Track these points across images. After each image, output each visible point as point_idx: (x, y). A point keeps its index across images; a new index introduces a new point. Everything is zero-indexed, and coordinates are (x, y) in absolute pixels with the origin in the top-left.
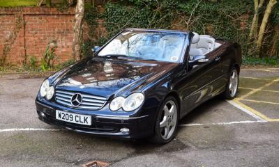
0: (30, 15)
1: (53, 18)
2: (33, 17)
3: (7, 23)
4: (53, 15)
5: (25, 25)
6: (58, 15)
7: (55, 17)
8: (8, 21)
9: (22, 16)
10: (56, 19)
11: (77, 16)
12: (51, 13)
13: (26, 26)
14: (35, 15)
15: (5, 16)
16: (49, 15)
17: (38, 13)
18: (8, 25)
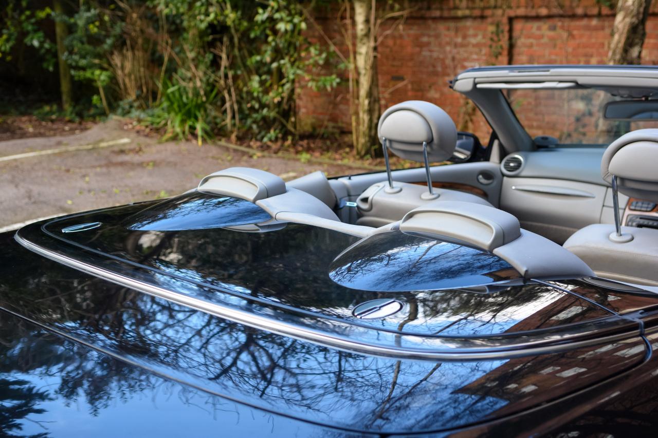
0: (527, 18)
1: (588, 28)
2: (535, 25)
3: (473, 41)
4: (586, 16)
5: (511, 47)
6: (599, 15)
7: (594, 22)
8: (475, 36)
9: (505, 20)
10: (596, 29)
11: (619, 17)
12: (580, 11)
13: (516, 51)
14: (538, 18)
15: (469, 23)
16: (573, 16)
17: (544, 11)
18: (474, 46)
